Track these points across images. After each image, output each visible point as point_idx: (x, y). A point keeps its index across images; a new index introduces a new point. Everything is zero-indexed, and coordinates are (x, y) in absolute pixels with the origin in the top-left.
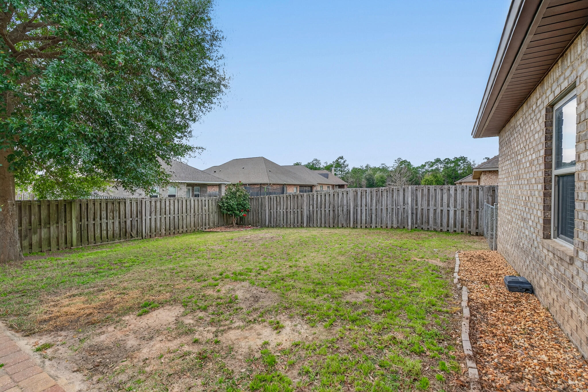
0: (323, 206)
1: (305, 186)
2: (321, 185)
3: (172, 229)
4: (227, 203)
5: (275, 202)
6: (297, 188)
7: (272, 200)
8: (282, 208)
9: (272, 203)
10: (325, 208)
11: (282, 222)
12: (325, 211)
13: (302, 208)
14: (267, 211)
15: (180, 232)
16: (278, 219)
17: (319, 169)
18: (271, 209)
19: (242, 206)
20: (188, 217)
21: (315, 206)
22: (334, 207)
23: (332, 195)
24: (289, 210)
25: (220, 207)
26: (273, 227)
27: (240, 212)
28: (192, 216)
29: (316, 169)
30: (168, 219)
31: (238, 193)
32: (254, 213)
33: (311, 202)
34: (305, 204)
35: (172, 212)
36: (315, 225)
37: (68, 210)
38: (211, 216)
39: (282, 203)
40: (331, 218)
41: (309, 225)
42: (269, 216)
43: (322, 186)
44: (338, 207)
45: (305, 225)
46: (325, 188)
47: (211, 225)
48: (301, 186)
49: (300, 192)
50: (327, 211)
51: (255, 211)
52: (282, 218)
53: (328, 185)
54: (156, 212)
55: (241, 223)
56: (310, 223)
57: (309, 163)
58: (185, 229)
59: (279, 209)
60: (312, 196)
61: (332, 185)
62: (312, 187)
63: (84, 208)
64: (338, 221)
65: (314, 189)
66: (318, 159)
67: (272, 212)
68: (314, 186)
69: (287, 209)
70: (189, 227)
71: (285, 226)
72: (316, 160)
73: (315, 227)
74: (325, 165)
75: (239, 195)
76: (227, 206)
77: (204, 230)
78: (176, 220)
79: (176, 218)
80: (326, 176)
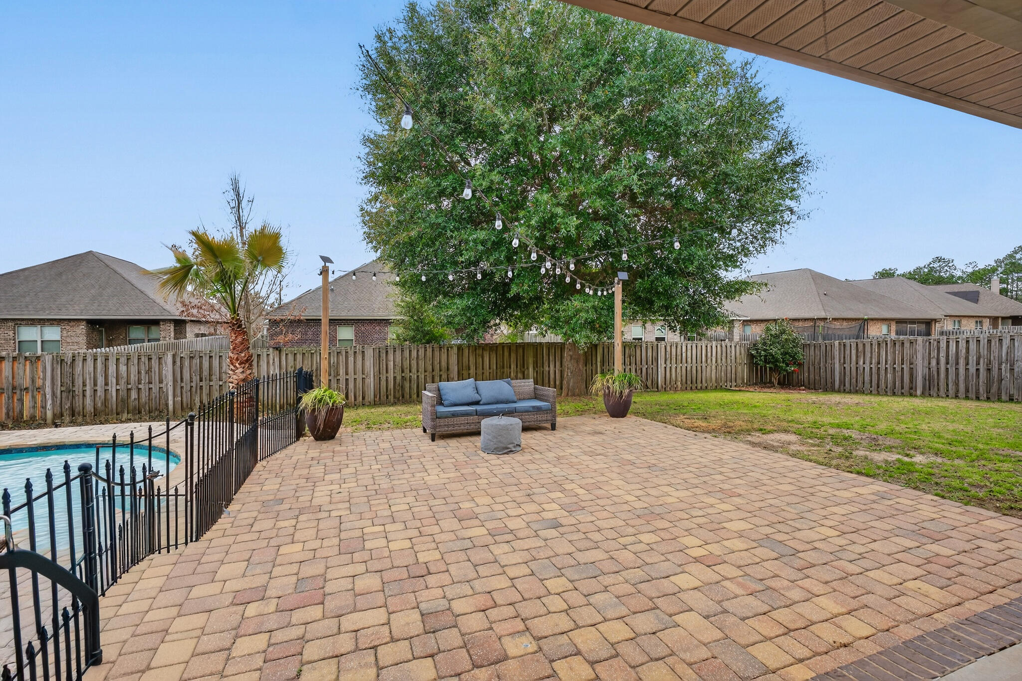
0: (962, 362)
1: (913, 321)
2: (957, 319)
3: (689, 382)
4: (765, 350)
5: (854, 352)
6: (889, 326)
7: (848, 348)
8: (868, 362)
9: (848, 352)
10: (967, 364)
11: (867, 385)
12: (967, 370)
13: (911, 364)
14: (837, 366)
15: (699, 388)
16: (860, 379)
17: (951, 280)
18: (844, 363)
19: (791, 356)
20: (709, 368)
21: (943, 360)
22: (989, 362)
23: (984, 342)
24: (882, 366)
25: (751, 357)
26: (850, 392)
27: (787, 365)
28: (714, 367)
29: (940, 281)
30: (684, 369)
31: (785, 337)
32: (812, 368)
33: (934, 354)
34: (919, 356)
35: (689, 360)
36: (942, 393)
37: (594, 353)
38: (739, 368)
39: (868, 355)
40: (981, 381)
41: (927, 393)
42: (840, 373)
43: (959, 322)
44: (1000, 364)
45: (919, 392)
46: (969, 326)
47: (739, 381)
48: (899, 321)
49: (897, 334)
50: (972, 370)
51: (814, 365)
52: (867, 378)
53: (979, 319)
54: (671, 359)
55: (787, 383)
56: (931, 388)
57: (919, 269)
58: (705, 385)
59: (861, 362)
60: (935, 343)
61: (989, 317)
62: (928, 323)
63: (606, 350)
64: (999, 389)
65: (937, 328)
66: (947, 257)
67: (848, 369)
68: (935, 321)
69: (879, 363)
70: (709, 382)
71: (874, 392)
72: (939, 259)
73: (943, 397)
74: (970, 270)
75: (786, 339)
76: (765, 356)
77: (728, 387)
78: (694, 371)
79: (694, 369)
80: (973, 297)
